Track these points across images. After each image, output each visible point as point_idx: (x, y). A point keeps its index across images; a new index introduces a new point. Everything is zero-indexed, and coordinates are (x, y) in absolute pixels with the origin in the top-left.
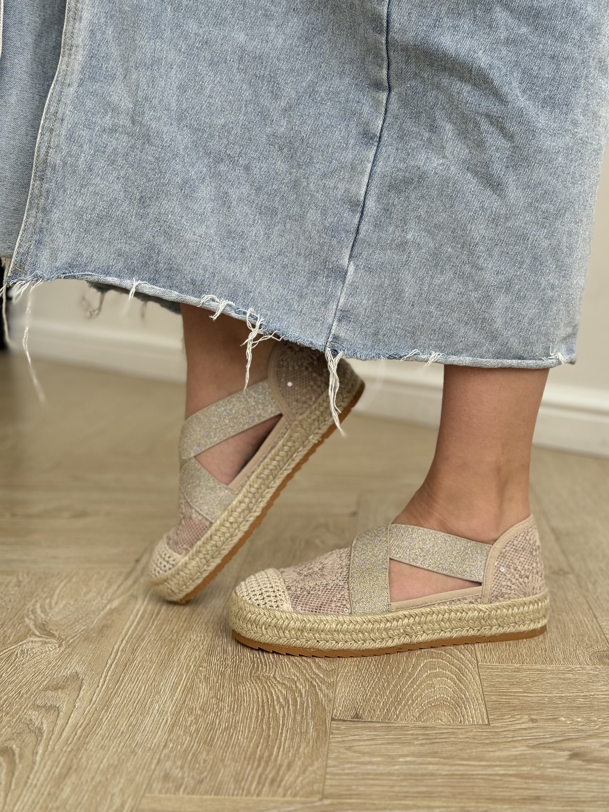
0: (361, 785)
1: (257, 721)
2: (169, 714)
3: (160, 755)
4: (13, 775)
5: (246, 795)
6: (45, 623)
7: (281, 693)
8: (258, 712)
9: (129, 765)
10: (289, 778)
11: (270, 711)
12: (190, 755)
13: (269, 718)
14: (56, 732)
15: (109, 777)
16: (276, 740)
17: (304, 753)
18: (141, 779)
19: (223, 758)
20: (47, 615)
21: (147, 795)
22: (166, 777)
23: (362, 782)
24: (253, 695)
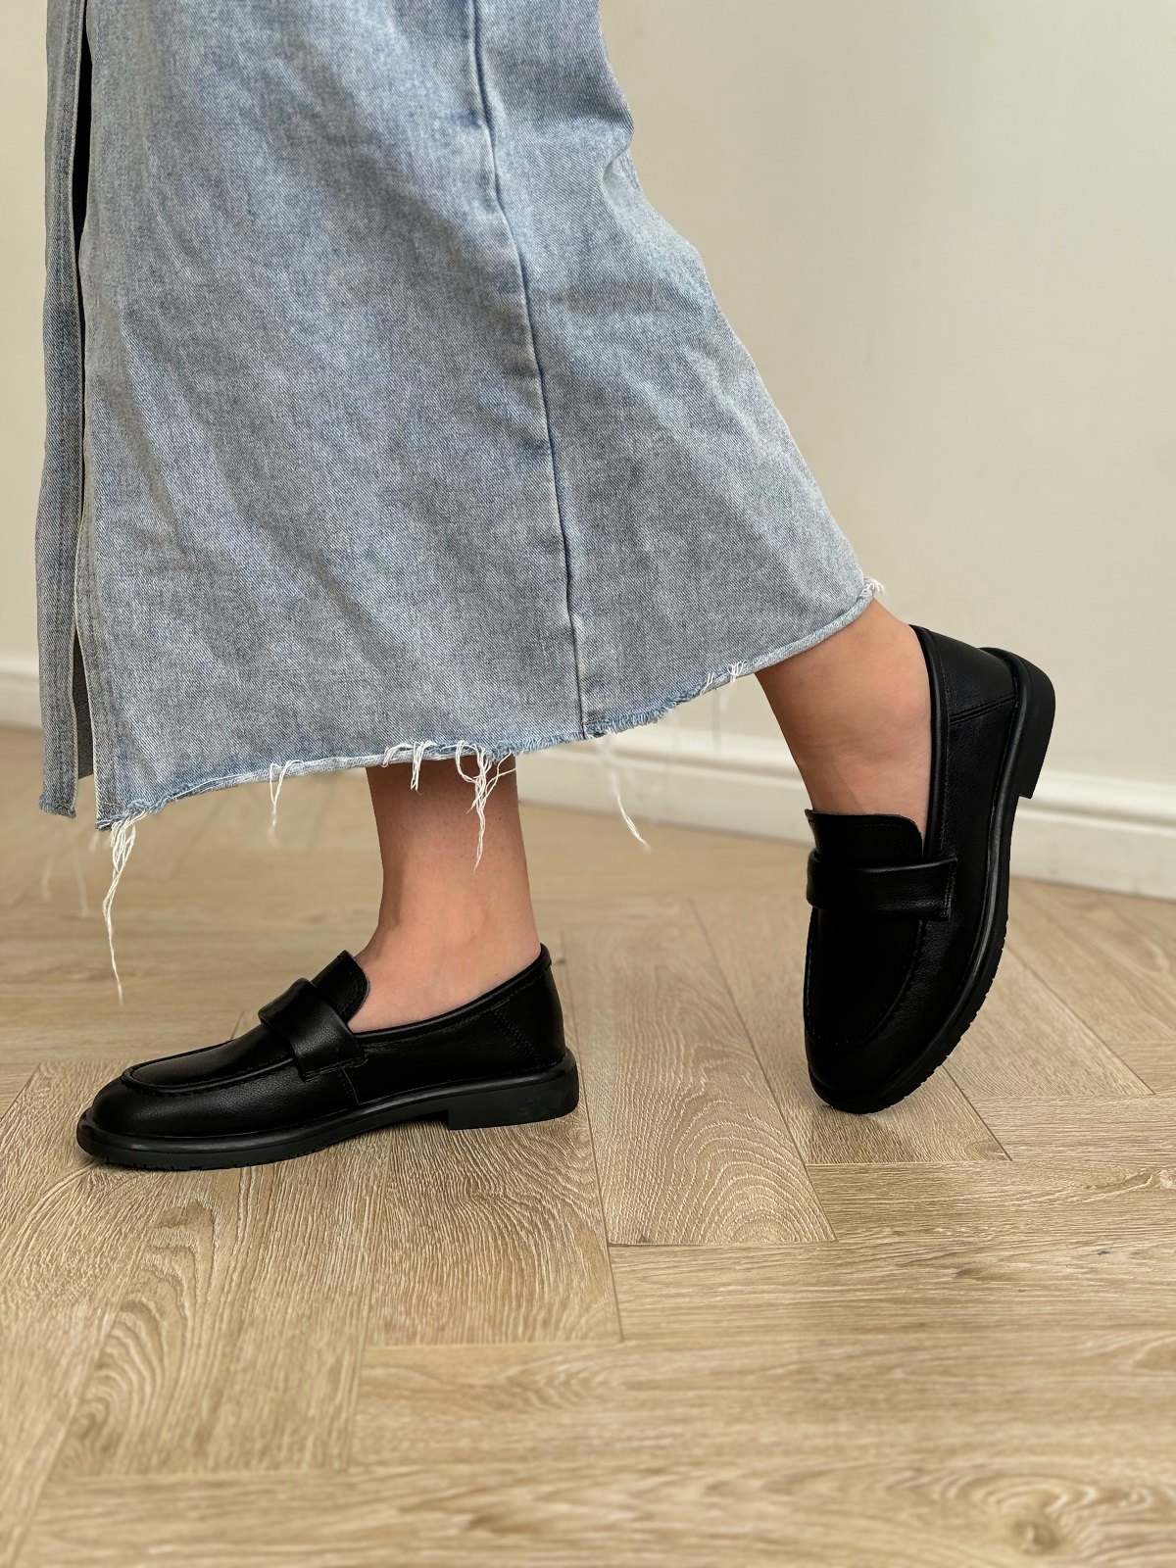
0: (674, 1322)
1: (499, 1252)
2: (363, 1249)
3: (370, 1299)
4: (159, 1335)
5: (514, 1341)
7: (523, 1216)
8: (495, 1240)
9: (328, 1313)
10: (568, 1318)
11: (513, 1240)
12: (414, 1297)
13: (514, 1247)
14: (201, 1280)
15: (304, 1330)
16: (534, 1274)
17: (580, 1288)
18: (353, 1329)
19: (464, 1298)
21: (368, 1348)
22: (389, 1326)
23: (673, 1318)
24: (481, 1219)
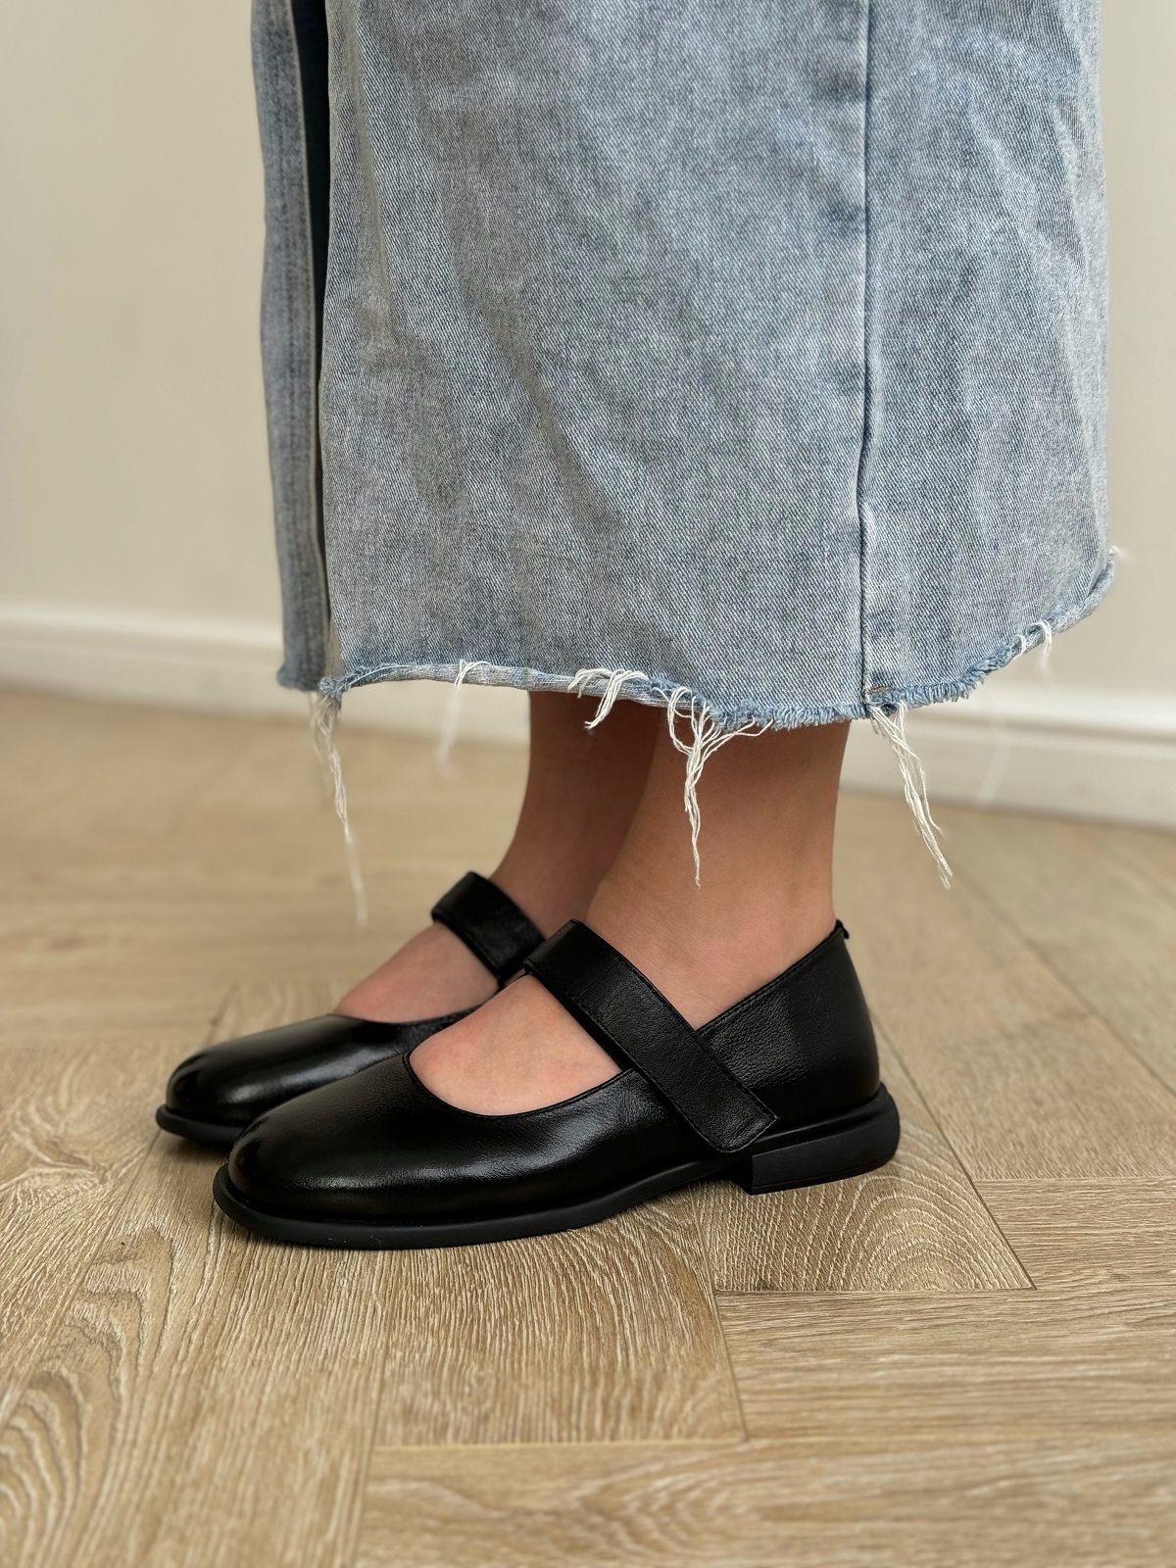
0: (819, 1410)
1: (564, 1302)
2: (374, 1296)
3: (383, 1373)
4: (79, 1425)
5: (589, 1438)
6: (56, 1140)
7: (595, 1249)
8: (558, 1284)
9: (322, 1394)
10: (666, 1404)
11: (582, 1284)
12: (445, 1370)
13: (585, 1294)
14: (146, 1340)
15: (287, 1419)
16: (614, 1334)
17: (680, 1357)
18: (357, 1418)
19: (516, 1371)
20: (56, 1125)
21: (378, 1448)
22: (409, 1413)
23: (818, 1404)
24: (538, 1255)
